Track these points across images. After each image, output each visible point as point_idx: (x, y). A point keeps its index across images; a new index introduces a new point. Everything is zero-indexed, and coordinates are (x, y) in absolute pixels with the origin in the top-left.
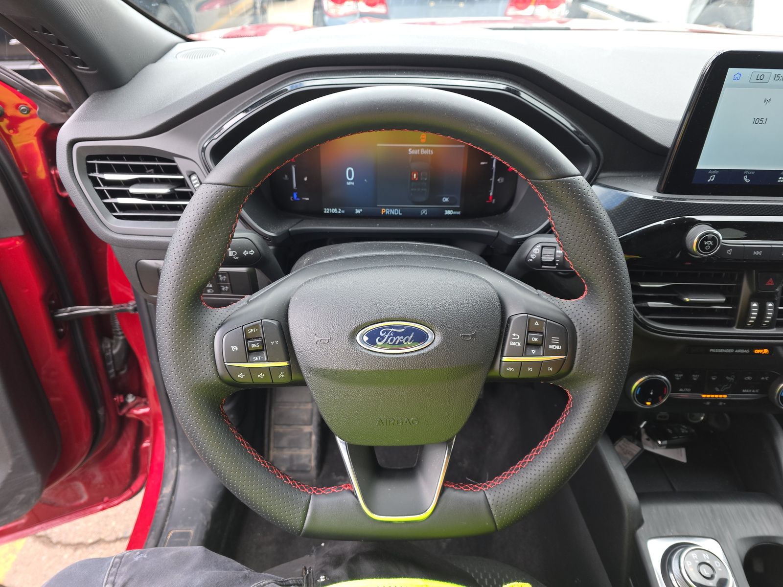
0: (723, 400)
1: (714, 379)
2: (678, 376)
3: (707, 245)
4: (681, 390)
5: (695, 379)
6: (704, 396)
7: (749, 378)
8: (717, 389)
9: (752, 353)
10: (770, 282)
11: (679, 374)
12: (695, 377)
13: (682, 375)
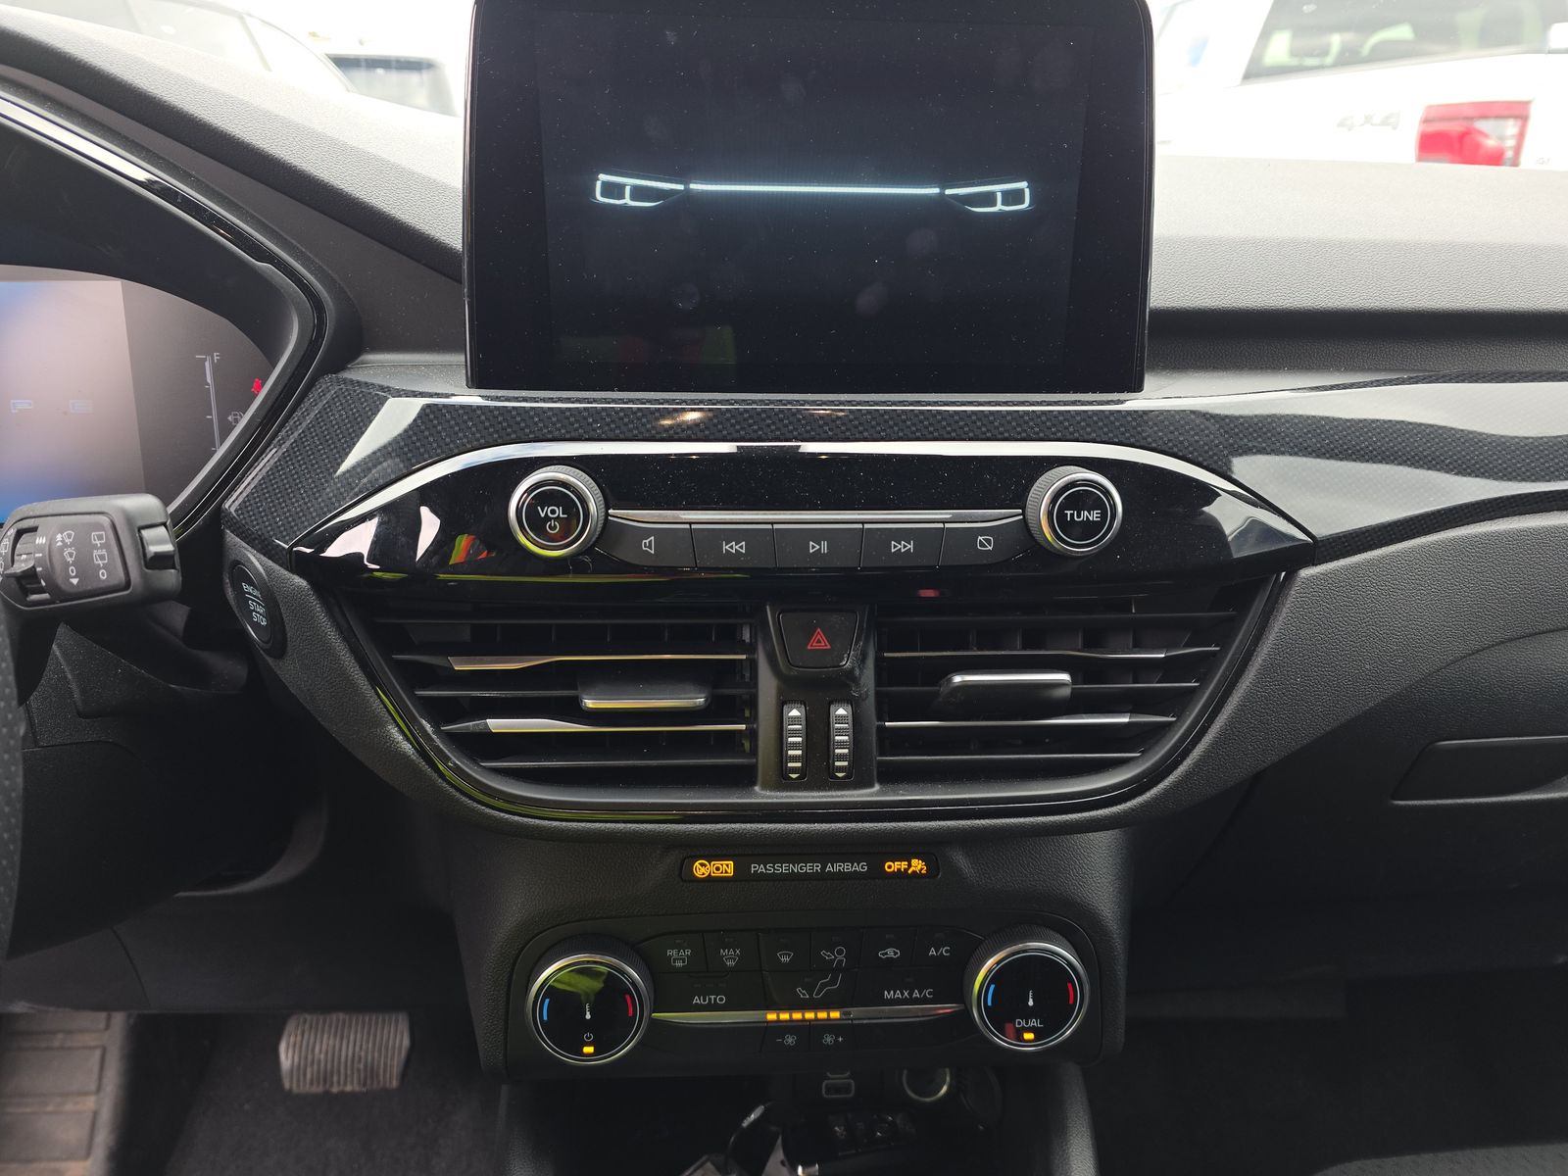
0: (828, 1026)
1: (785, 959)
2: (679, 957)
3: (547, 519)
4: (696, 1000)
5: (731, 963)
6: (771, 1016)
7: (890, 952)
8: (802, 993)
9: (877, 872)
10: (819, 642)
11: (679, 947)
12: (730, 957)
13: (688, 952)
